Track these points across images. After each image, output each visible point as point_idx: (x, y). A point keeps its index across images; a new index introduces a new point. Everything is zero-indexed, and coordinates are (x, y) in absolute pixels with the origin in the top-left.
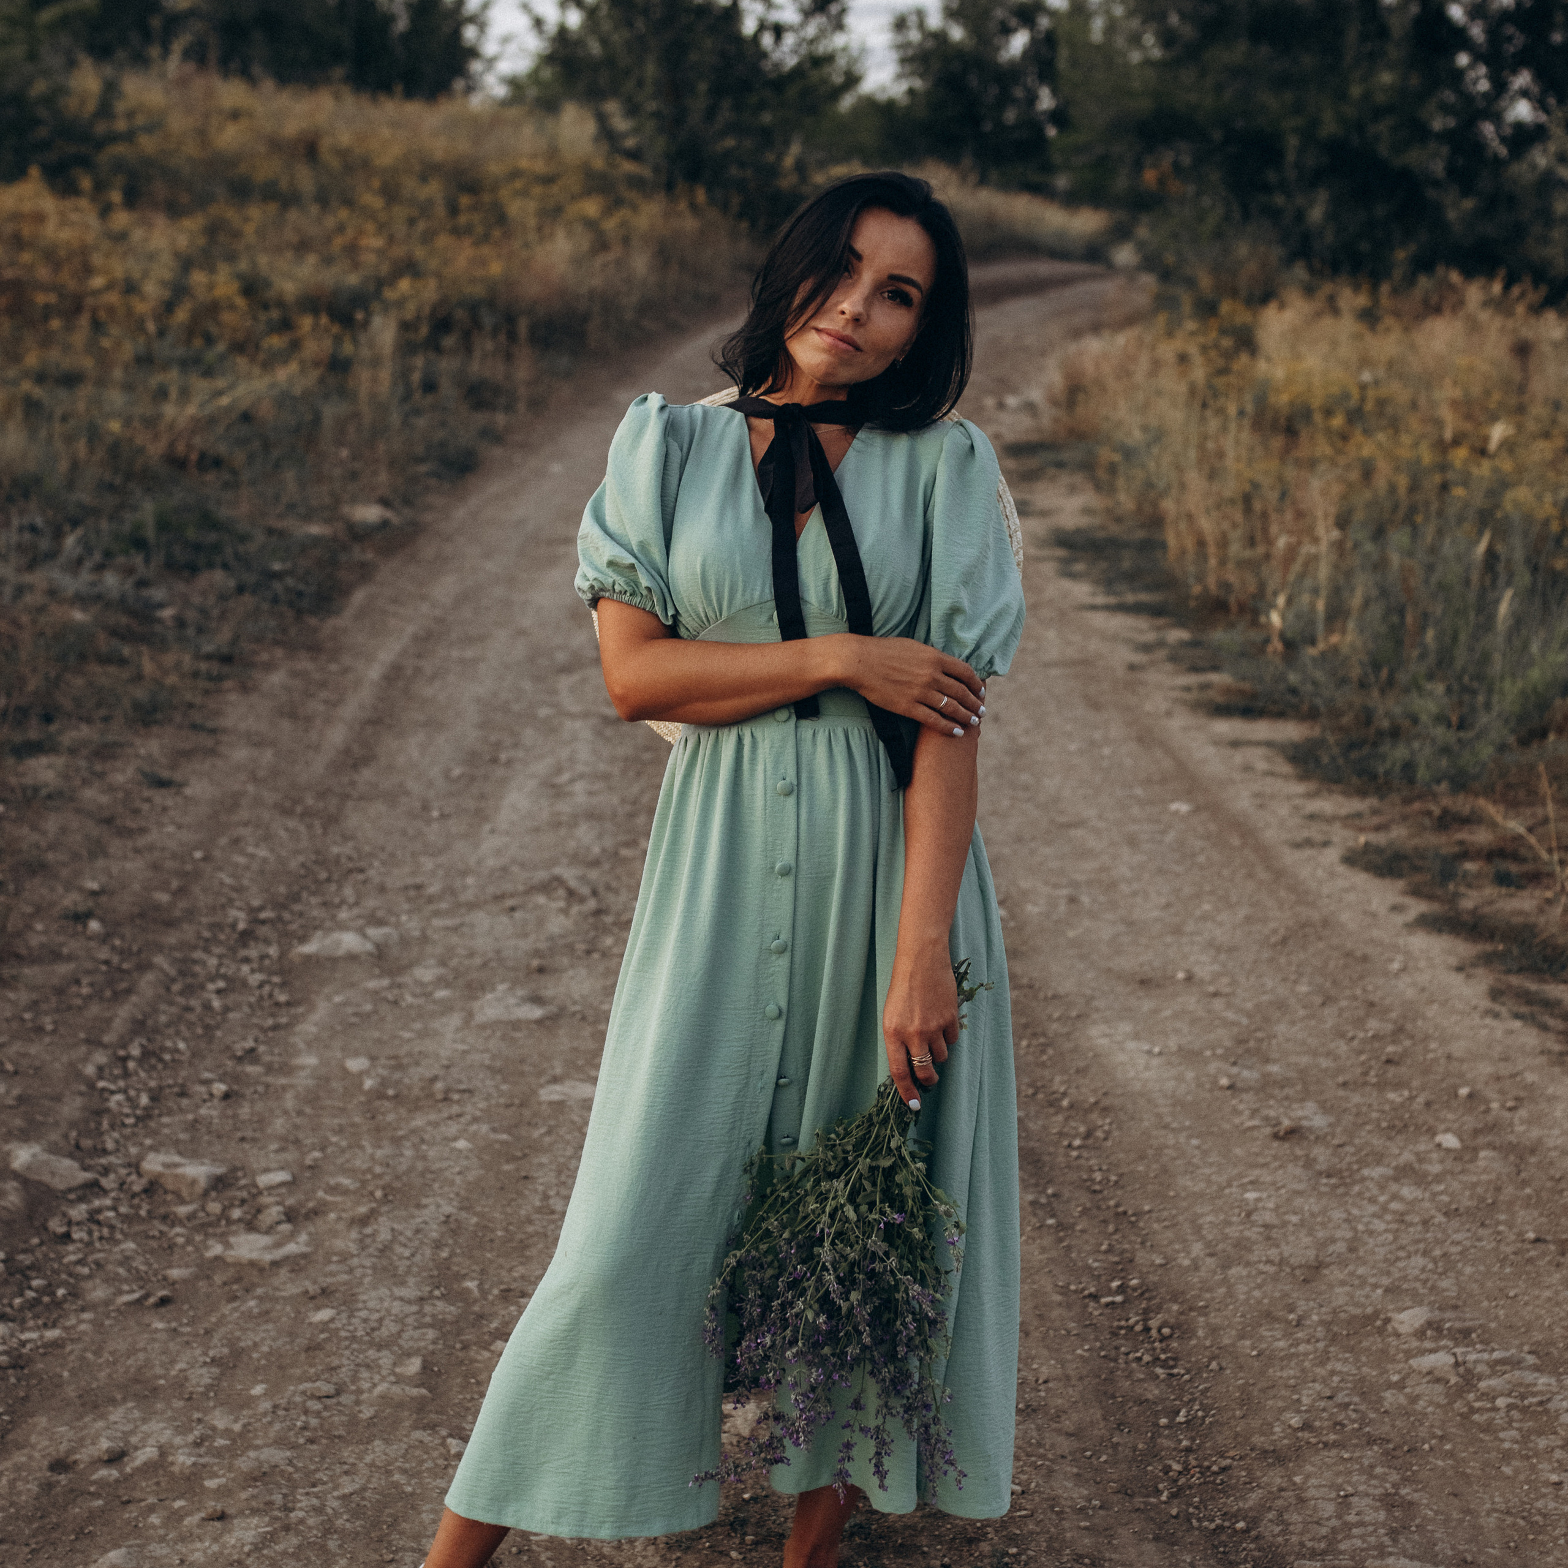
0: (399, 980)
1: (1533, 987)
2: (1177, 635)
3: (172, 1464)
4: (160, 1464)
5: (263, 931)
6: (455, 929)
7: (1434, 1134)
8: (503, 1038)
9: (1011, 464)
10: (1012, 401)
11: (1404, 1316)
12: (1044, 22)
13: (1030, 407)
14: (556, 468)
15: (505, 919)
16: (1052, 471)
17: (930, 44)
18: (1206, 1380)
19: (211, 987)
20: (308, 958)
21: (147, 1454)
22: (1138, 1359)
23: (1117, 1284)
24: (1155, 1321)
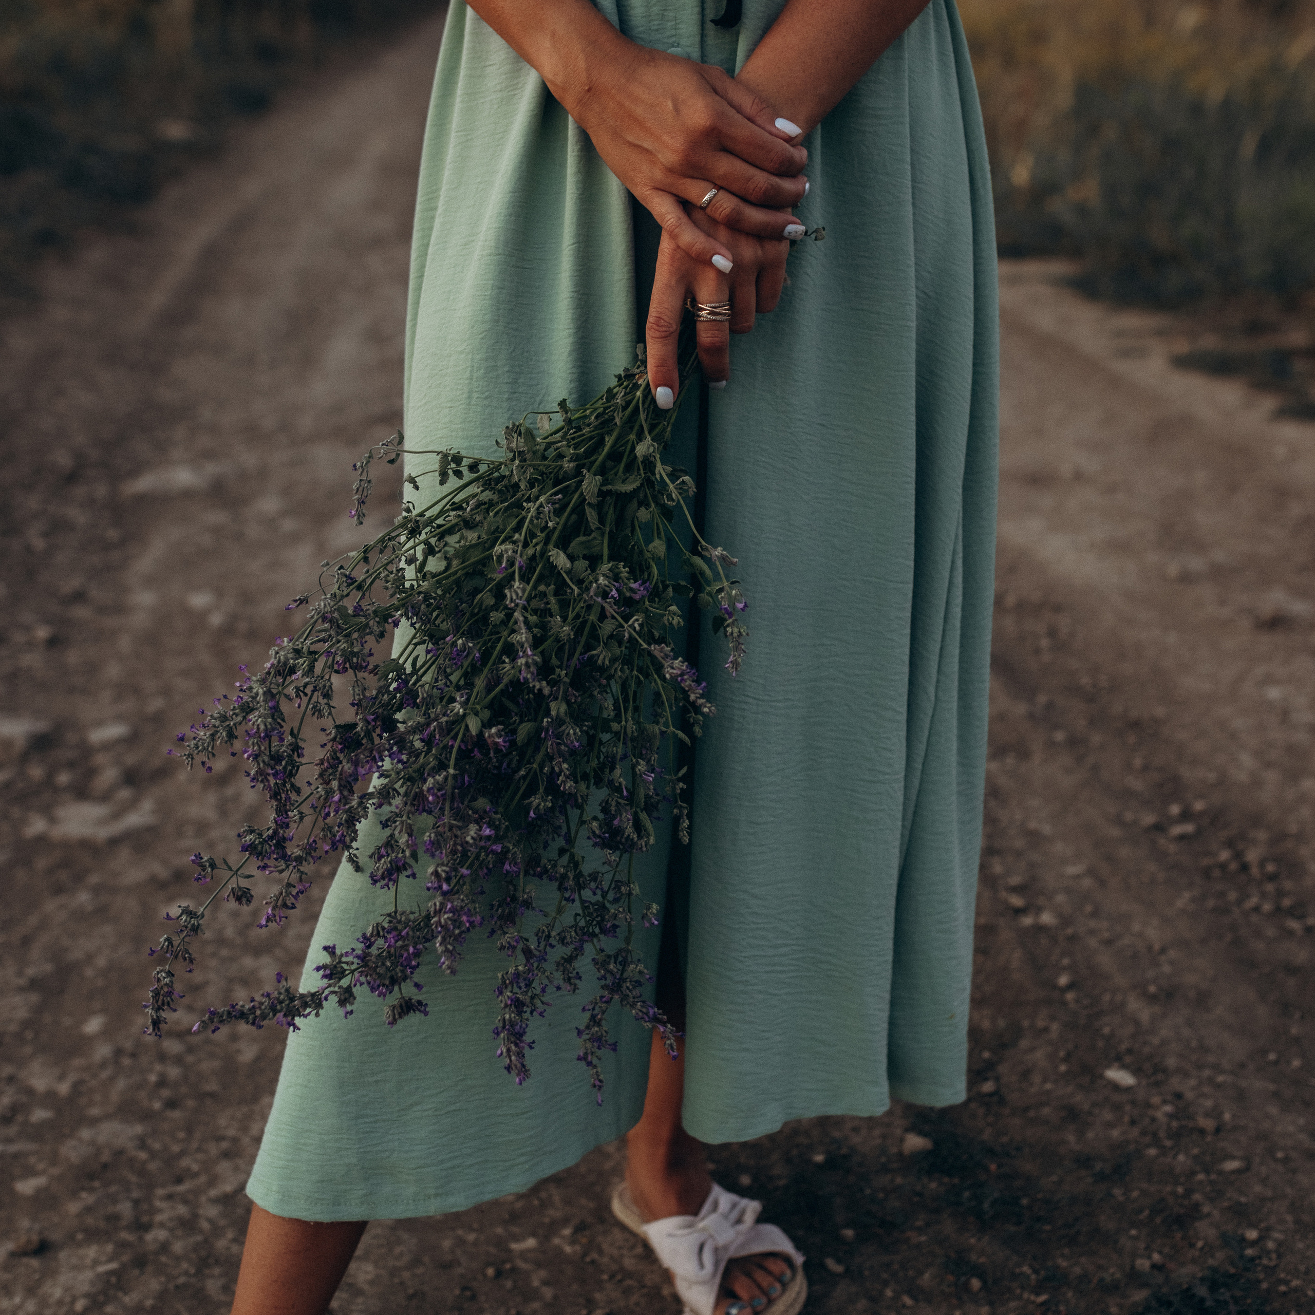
0: (241, 512)
20: (140, 496)
22: (1257, 909)
23: (1175, 809)
24: (1252, 856)
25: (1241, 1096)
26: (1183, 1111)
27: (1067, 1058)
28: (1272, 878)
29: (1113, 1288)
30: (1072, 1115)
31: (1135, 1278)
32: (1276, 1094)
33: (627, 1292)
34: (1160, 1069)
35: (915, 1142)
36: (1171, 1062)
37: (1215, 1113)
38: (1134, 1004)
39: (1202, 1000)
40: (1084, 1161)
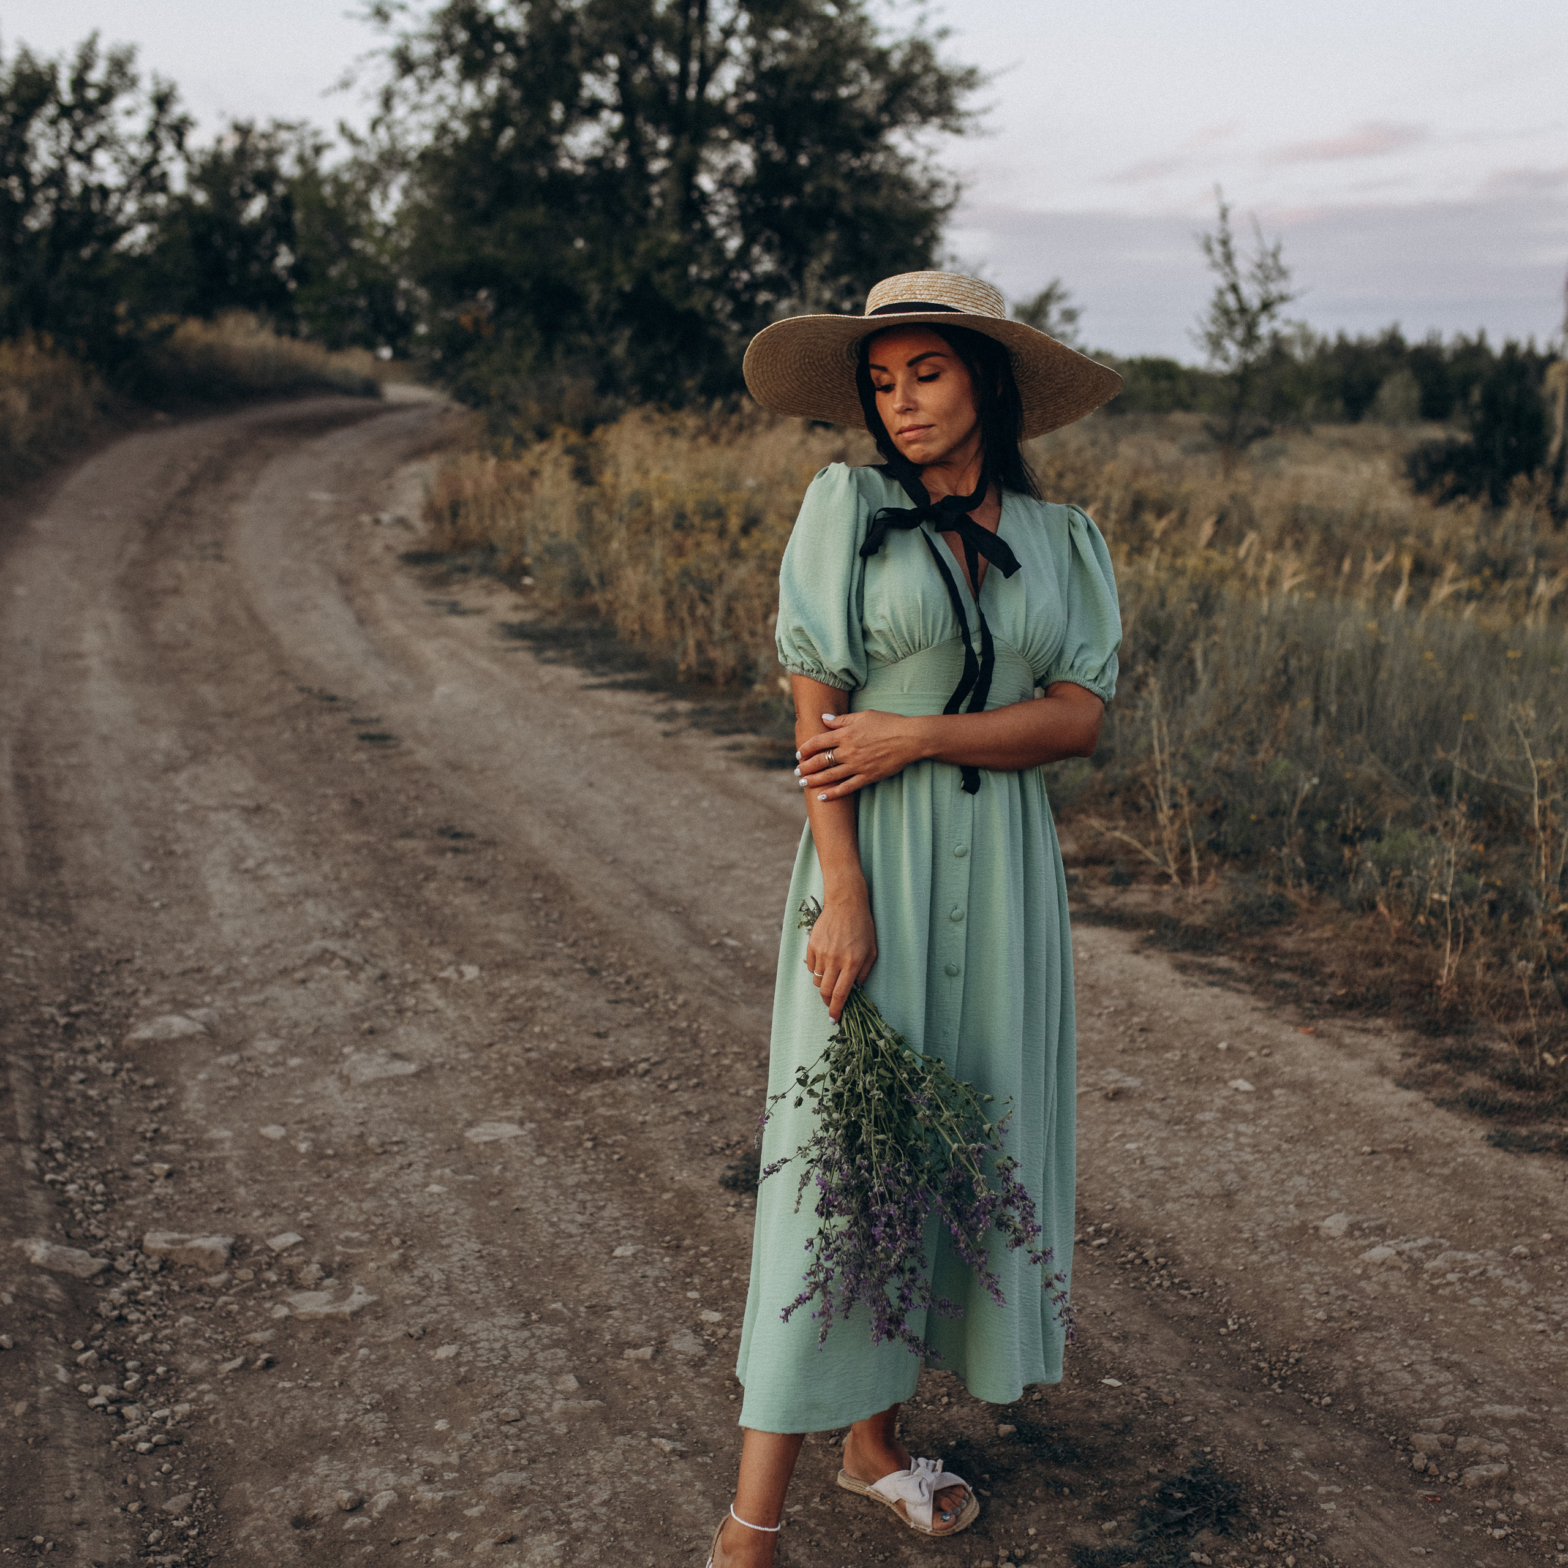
0: (246, 1054)
1: (1204, 960)
2: (682, 706)
3: (417, 1502)
4: (402, 1505)
5: (81, 1022)
6: (264, 1004)
7: (1225, 1082)
8: (390, 1092)
9: (417, 571)
10: (385, 517)
11: (1328, 1222)
12: (280, 189)
13: (402, 522)
14: (20, 591)
15: (300, 990)
16: (457, 576)
17: (176, 207)
18: (1223, 1295)
19: (73, 1078)
20: (146, 1044)
21: (383, 1499)
22: (1160, 1285)
23: (1091, 1229)
24: (1148, 1254)
25: (1182, 1385)
26: (1152, 1395)
27: (1078, 1376)
28: (1164, 1267)
29: (1139, 1483)
30: (1091, 1404)
31: (1150, 1477)
32: (1201, 1383)
33: (868, 1523)
34: (1132, 1376)
35: (1006, 1428)
36: (1139, 1372)
37: (1171, 1393)
38: (1107, 1344)
39: (1144, 1338)
40: (1106, 1426)
